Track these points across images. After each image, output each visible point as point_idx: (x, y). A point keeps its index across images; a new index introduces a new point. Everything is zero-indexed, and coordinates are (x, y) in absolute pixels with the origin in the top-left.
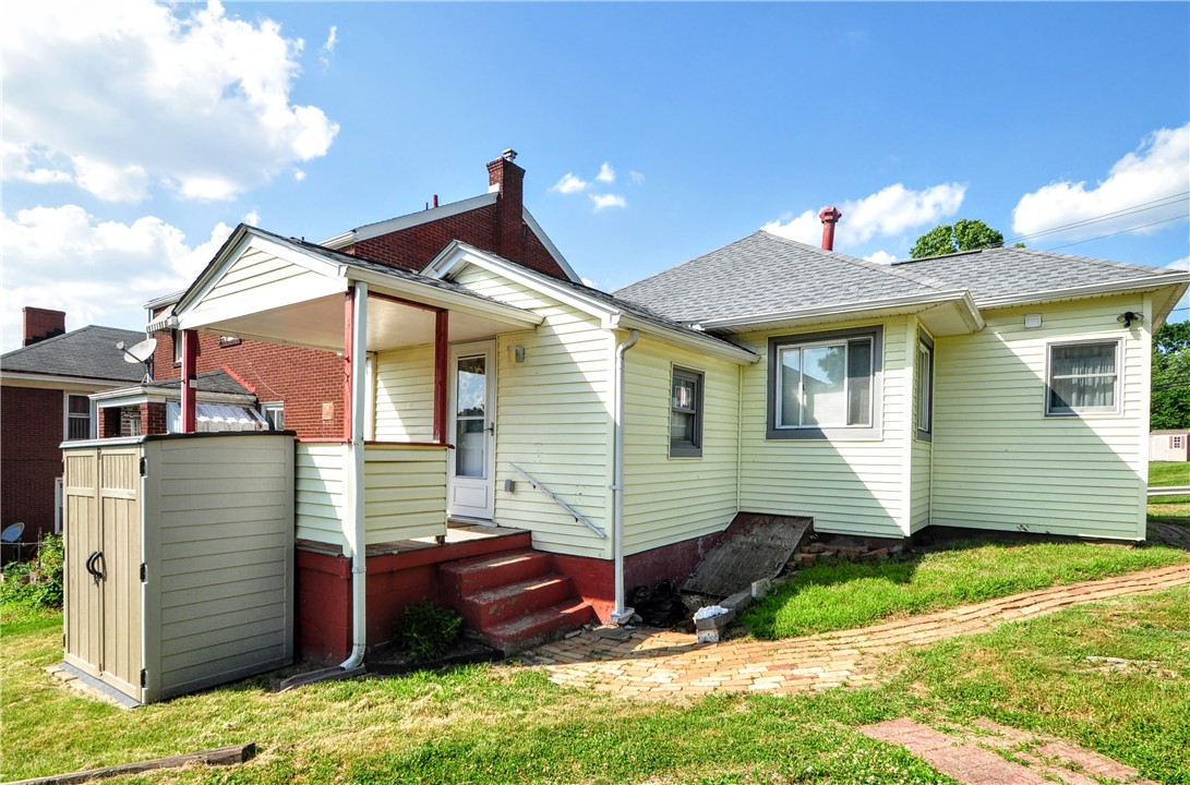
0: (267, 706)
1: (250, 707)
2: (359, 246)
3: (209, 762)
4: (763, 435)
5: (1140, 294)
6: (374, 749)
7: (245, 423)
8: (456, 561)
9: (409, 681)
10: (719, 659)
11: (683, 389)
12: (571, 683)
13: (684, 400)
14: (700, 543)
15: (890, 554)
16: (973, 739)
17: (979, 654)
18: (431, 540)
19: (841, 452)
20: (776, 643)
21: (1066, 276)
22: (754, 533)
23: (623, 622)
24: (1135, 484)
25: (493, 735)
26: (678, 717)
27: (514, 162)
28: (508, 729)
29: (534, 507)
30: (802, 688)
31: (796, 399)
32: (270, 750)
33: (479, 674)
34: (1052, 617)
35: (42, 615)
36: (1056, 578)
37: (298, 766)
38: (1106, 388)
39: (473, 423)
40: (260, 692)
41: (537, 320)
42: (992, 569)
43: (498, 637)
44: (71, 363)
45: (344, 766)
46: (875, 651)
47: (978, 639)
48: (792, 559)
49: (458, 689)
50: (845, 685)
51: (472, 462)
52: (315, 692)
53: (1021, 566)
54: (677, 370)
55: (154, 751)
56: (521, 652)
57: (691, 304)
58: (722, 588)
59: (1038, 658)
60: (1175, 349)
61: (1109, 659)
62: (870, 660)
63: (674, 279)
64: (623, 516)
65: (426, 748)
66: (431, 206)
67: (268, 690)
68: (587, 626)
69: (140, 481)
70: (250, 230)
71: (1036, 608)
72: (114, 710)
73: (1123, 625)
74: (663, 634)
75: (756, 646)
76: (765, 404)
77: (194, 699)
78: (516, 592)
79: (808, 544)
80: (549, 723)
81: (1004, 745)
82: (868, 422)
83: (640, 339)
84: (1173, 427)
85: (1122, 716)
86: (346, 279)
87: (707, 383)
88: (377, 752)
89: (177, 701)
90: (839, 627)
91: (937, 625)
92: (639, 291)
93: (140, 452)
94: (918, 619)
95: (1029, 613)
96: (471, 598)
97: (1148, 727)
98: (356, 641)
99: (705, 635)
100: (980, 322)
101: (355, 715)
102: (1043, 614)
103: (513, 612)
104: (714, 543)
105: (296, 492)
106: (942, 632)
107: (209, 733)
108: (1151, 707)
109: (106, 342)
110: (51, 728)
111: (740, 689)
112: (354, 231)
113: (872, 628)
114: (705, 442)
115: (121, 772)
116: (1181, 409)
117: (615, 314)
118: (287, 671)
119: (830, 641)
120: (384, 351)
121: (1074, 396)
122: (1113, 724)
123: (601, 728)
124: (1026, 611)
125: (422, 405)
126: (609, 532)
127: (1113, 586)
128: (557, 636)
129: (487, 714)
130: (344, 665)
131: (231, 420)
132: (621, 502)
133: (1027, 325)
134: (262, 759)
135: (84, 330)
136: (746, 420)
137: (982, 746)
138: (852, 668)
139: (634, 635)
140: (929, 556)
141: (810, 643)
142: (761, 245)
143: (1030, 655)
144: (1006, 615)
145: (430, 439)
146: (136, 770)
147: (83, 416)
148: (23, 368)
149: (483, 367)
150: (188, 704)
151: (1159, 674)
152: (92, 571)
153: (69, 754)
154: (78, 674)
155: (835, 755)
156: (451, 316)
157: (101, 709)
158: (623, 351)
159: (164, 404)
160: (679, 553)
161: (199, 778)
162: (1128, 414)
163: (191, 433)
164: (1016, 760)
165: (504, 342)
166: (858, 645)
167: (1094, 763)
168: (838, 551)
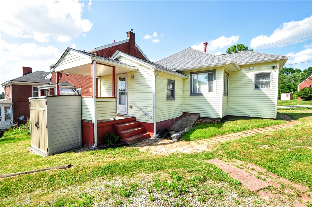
0: (75, 156)
1: (71, 156)
2: (97, 52)
3: (61, 168)
4: (189, 95)
5: (276, 62)
6: (97, 165)
7: (72, 93)
8: (118, 124)
9: (107, 150)
10: (177, 146)
11: (171, 84)
12: (143, 151)
13: (171, 87)
14: (174, 119)
15: (218, 122)
16: (231, 163)
17: (235, 144)
18: (112, 119)
19: (206, 99)
20: (190, 142)
21: (259, 57)
22: (187, 117)
23: (156, 137)
24: (274, 106)
25: (124, 162)
26: (166, 158)
27: (133, 32)
28: (127, 161)
29: (136, 112)
30: (194, 152)
31: (197, 87)
32: (74, 166)
33: (122, 149)
34: (253, 136)
35: (28, 136)
36: (255, 127)
37: (80, 169)
38: (268, 83)
39: (122, 93)
40: (74, 153)
41: (136, 69)
42: (240, 125)
43: (127, 141)
44: (34, 79)
45: (90, 169)
46: (212, 143)
47: (235, 141)
48: (195, 123)
49: (117, 152)
50: (204, 151)
51: (122, 101)
52: (86, 153)
53: (247, 124)
54: (168, 80)
55: (49, 166)
56: (133, 144)
57: (173, 65)
58: (179, 130)
59: (248, 145)
60: (288, 74)
61: (264, 145)
62: (210, 146)
63: (169, 59)
64: (156, 114)
65: (109, 165)
66: (114, 42)
67: (76, 152)
68: (148, 138)
69: (46, 106)
70: (70, 49)
71: (249, 134)
72: (41, 157)
73: (268, 138)
74: (165, 140)
75: (185, 142)
76: (189, 88)
77: (59, 154)
78: (132, 131)
79: (199, 120)
80: (136, 160)
81: (238, 164)
82: (213, 92)
83: (159, 73)
84: (287, 92)
85: (265, 158)
86: (91, 60)
87: (176, 83)
88: (98, 166)
89: (55, 155)
90: (204, 138)
91: (226, 138)
92: (161, 62)
93: (45, 100)
94: (222, 136)
95: (247, 135)
96: (121, 132)
97: (271, 160)
98: (95, 142)
99: (174, 140)
100: (239, 68)
101: (94, 158)
102: (250, 135)
103: (131, 135)
104: (178, 119)
105: (81, 108)
106: (227, 139)
107: (62, 162)
108: (272, 156)
109: (41, 74)
110: (27, 161)
111: (180, 152)
112: (96, 48)
113: (212, 138)
114: (175, 97)
115: (42, 170)
116: (289, 88)
117: (153, 67)
118: (80, 148)
119: (202, 142)
120: (103, 76)
121: (261, 85)
122: (263, 160)
123: (148, 161)
124: (247, 134)
125: (110, 89)
126: (153, 117)
127: (268, 129)
128: (141, 140)
129: (123, 158)
130: (93, 147)
131: (69, 92)
132: (155, 110)
133: (250, 69)
134: (72, 168)
135: (36, 72)
136: (185, 91)
137: (233, 165)
138: (206, 147)
139: (158, 140)
140: (226, 122)
141: (197, 142)
142: (189, 51)
143: (246, 144)
144: (242, 135)
145: (112, 96)
146: (45, 170)
147: (36, 91)
148: (23, 81)
149: (124, 80)
150: (58, 156)
151: (275, 149)
152: (36, 126)
153: (31, 166)
154: (34, 149)
155: (199, 166)
156: (116, 68)
157: (39, 157)
158: (156, 76)
159: (54, 89)
160: (169, 122)
161: (58, 172)
162: (273, 89)
163: (59, 95)
164: (240, 168)
165: (129, 74)
166: (208, 142)
167: (257, 168)
168: (206, 121)
